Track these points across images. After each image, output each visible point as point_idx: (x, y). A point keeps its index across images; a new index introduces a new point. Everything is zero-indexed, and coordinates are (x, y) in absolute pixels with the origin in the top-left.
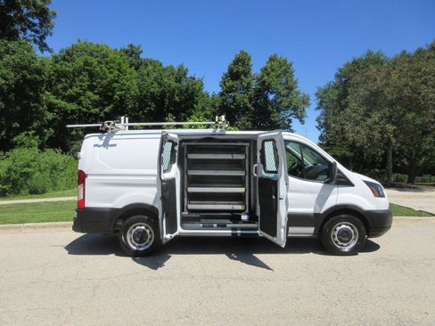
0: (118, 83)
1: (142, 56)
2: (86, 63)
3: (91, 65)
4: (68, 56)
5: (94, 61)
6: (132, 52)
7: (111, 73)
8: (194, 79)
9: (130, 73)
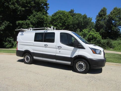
0: (67, 21)
1: (74, 12)
2: (59, 16)
3: (60, 16)
4: (55, 14)
5: (61, 15)
6: (72, 12)
7: (65, 18)
8: (90, 18)
9: (70, 18)
